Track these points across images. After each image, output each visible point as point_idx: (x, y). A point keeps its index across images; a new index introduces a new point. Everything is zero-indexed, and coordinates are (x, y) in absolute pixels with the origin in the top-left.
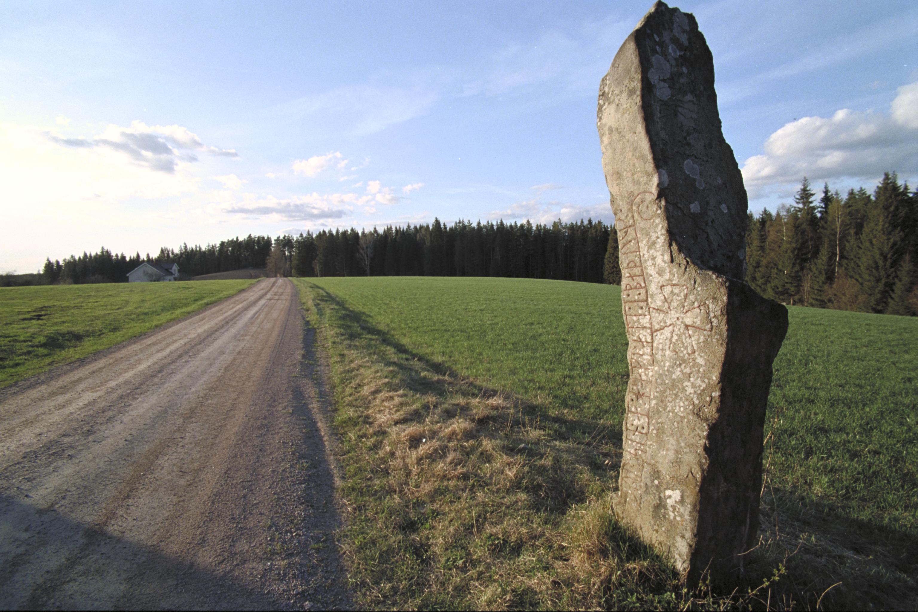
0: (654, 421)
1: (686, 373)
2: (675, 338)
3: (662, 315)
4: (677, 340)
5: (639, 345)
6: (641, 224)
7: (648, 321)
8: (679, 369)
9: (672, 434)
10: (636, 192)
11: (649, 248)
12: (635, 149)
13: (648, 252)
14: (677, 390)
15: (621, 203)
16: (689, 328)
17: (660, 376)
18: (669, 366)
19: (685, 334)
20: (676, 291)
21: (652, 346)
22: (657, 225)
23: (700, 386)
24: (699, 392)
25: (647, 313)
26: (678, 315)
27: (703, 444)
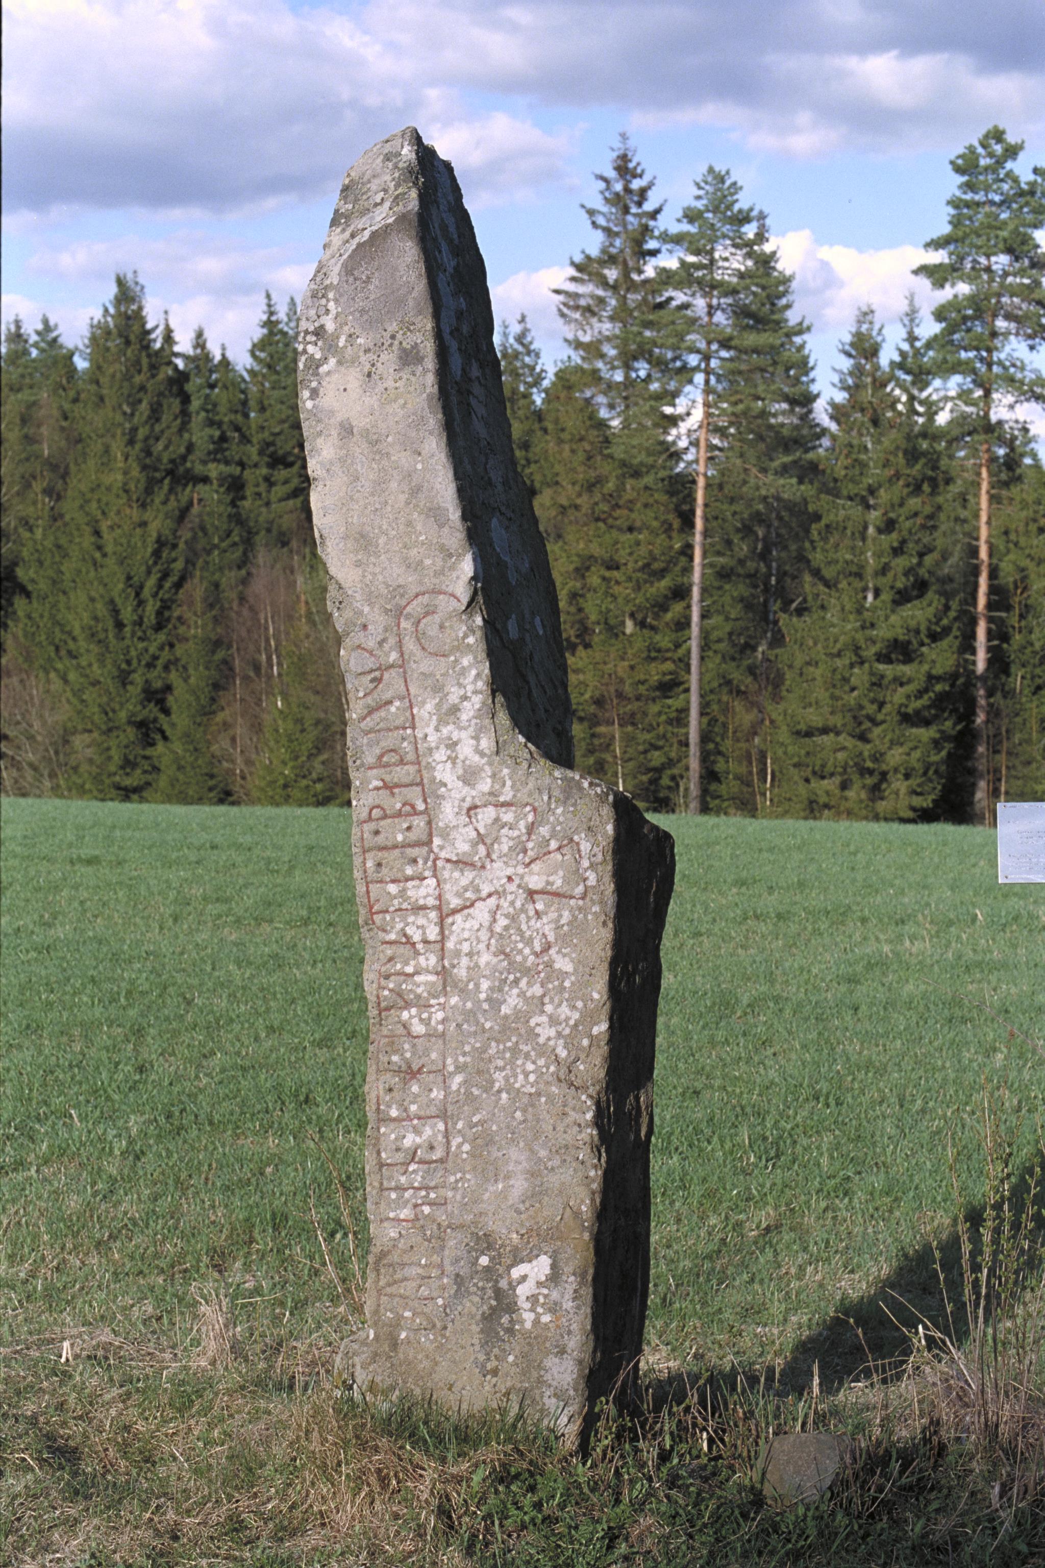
0: (460, 1125)
1: (533, 997)
2: (502, 922)
3: (469, 875)
4: (506, 928)
5: (405, 950)
6: (423, 665)
7: (431, 891)
8: (515, 991)
9: (513, 1140)
10: (414, 590)
11: (440, 721)
12: (416, 491)
13: (437, 729)
14: (514, 1039)
15: (366, 609)
16: (536, 897)
17: (470, 1016)
18: (491, 989)
19: (526, 912)
20: (508, 816)
21: (443, 949)
22: (464, 672)
23: (567, 1019)
24: (567, 1031)
25: (427, 873)
26: (510, 871)
27: (588, 1139)
